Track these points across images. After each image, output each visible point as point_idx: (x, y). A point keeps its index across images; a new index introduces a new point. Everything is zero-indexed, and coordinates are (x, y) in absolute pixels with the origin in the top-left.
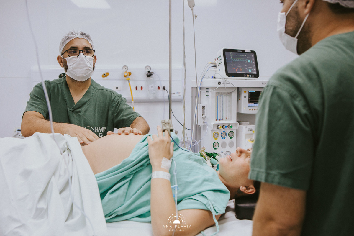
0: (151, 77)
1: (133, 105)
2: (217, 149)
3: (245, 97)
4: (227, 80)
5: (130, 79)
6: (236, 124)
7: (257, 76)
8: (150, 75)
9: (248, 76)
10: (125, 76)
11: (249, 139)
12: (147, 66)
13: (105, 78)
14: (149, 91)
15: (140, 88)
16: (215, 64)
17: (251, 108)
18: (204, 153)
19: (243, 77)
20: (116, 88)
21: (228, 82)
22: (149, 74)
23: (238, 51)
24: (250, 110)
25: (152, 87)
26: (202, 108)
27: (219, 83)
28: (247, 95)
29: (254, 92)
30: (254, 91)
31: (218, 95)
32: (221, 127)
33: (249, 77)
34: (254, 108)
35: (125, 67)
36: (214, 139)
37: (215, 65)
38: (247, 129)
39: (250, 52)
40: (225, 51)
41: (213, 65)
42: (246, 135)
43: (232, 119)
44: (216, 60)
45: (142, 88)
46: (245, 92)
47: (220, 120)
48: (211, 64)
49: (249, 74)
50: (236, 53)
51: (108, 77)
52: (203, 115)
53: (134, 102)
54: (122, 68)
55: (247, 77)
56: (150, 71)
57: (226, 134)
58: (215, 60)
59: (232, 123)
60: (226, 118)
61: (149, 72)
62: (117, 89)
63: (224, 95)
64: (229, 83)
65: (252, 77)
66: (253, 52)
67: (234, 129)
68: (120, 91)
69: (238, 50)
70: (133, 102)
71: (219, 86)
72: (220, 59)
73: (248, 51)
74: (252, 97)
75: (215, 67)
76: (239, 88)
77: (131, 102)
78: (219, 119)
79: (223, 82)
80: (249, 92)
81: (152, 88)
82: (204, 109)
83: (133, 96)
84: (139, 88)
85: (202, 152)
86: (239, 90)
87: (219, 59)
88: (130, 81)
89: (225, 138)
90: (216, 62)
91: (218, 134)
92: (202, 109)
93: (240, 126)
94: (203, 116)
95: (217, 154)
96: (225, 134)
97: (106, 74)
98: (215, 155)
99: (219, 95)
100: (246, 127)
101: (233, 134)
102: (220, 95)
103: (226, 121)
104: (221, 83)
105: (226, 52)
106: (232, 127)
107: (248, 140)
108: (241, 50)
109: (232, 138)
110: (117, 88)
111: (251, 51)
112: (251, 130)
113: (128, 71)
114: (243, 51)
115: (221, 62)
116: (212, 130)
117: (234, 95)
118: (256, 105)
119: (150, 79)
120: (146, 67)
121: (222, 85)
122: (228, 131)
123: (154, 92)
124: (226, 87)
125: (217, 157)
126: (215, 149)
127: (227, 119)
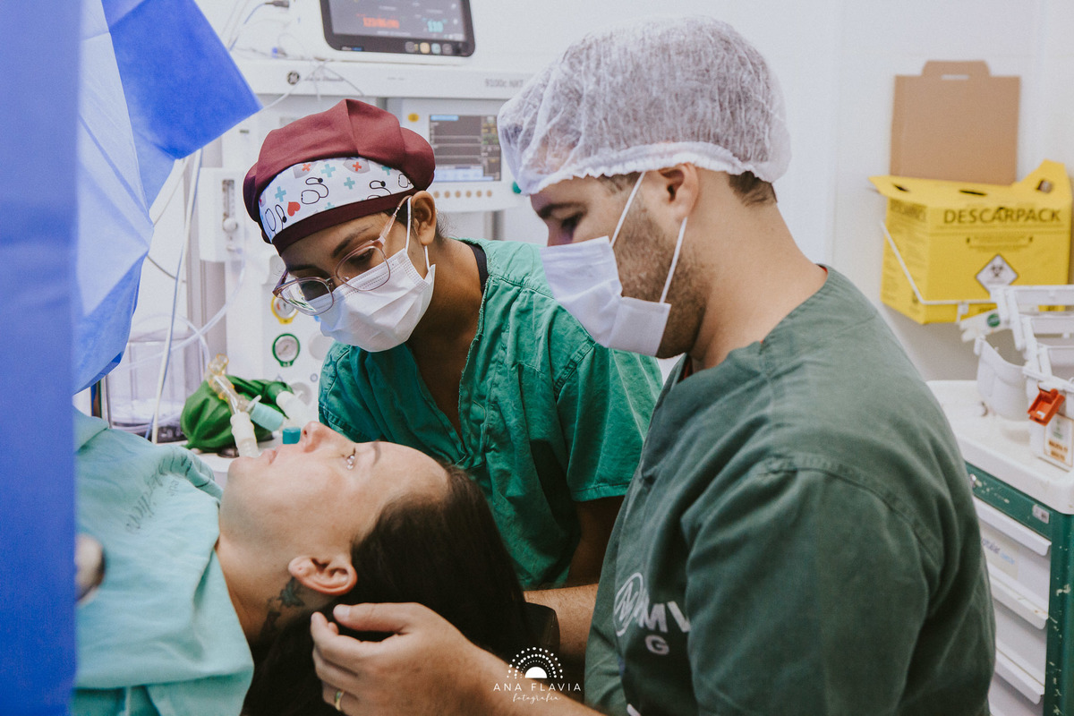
2: (292, 363)
4: (329, 65)
7: (463, 48)
9: (425, 47)
17: (442, 188)
18: (226, 384)
19: (406, 52)
21: (331, 76)
26: (220, 186)
27: (293, 78)
29: (455, 118)
30: (451, 113)
33: (431, 53)
34: (463, 189)
36: (276, 321)
46: (415, 118)
49: (430, 42)
52: (226, 216)
55: (419, 52)
64: (337, 77)
65: (442, 54)
71: (288, 89)
74: (446, 141)
75: (282, 4)
76: (389, 101)
79: (309, 74)
80: (431, 121)
82: (230, 190)
85: (216, 378)
92: (224, 190)
94: (229, 222)
95: (284, 385)
98: (273, 390)
104: (302, 79)
116: (264, 281)
118: (464, 176)
121: (302, 88)
124: (323, 96)
125: (282, 398)
126: (282, 363)
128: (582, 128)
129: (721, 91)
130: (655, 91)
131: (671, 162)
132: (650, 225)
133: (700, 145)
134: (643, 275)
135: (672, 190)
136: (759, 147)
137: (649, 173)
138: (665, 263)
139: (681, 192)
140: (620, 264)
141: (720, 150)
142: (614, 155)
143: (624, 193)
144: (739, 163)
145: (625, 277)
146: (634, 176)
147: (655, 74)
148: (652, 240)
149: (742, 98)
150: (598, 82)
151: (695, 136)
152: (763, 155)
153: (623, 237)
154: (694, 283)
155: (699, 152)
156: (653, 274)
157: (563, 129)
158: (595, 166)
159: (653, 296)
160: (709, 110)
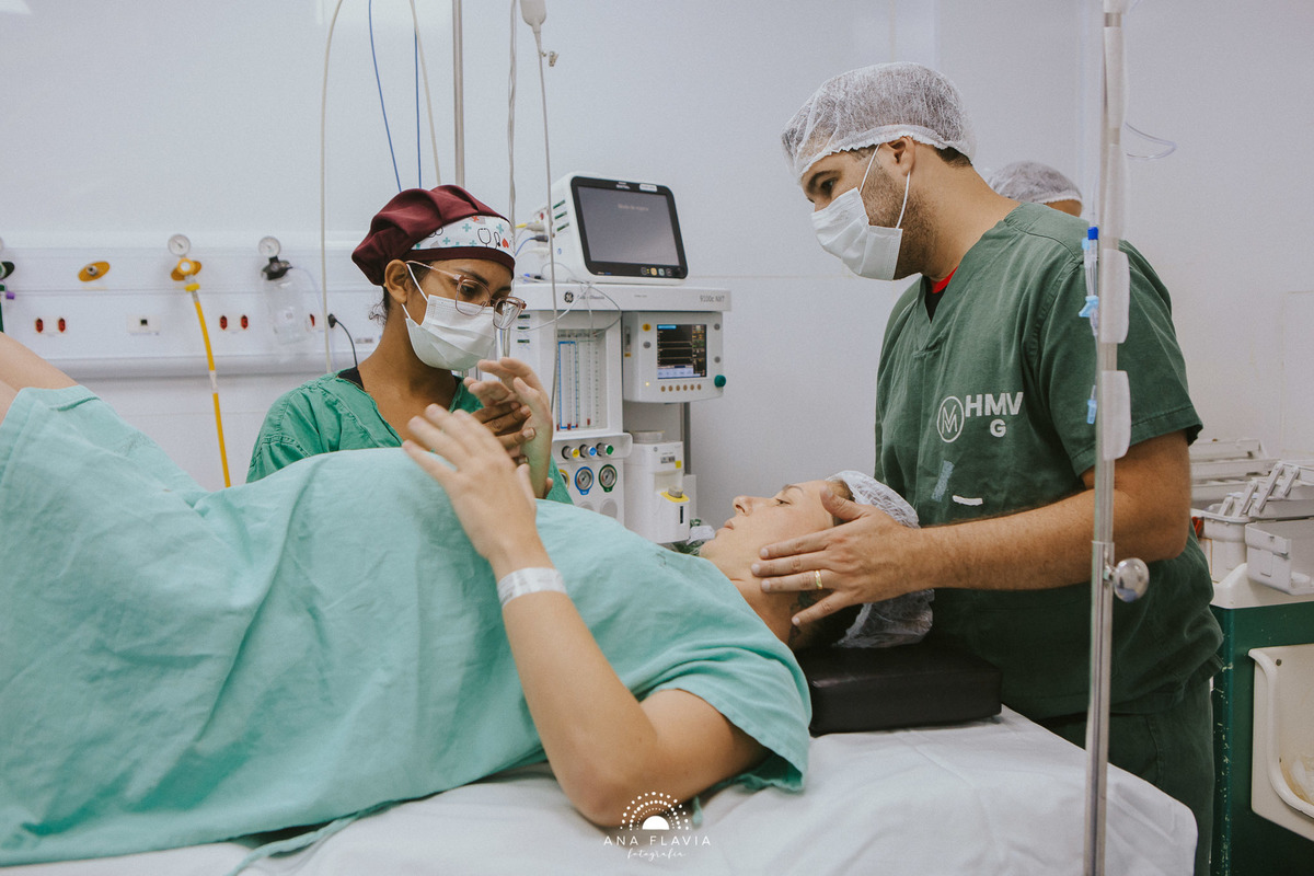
0: (285, 278)
1: (215, 386)
3: (647, 345)
4: (592, 286)
5: (198, 287)
6: (622, 440)
7: (679, 272)
8: (276, 271)
9: (654, 271)
10: (177, 275)
11: (666, 491)
12: (267, 239)
13: (94, 283)
14: (276, 331)
15: (239, 323)
16: (542, 230)
17: (667, 383)
19: (640, 275)
20: (139, 323)
21: (596, 295)
22: (275, 268)
23: (618, 186)
24: (663, 389)
25: (290, 316)
27: (569, 297)
28: (653, 337)
29: (674, 327)
30: (671, 323)
31: (562, 339)
32: (575, 453)
33: (658, 276)
34: (674, 383)
35: (178, 240)
37: (539, 234)
38: (660, 455)
39: (655, 190)
40: (577, 183)
41: (533, 235)
42: (657, 475)
43: (609, 423)
44: (542, 216)
45: (245, 322)
46: (647, 328)
47: (569, 427)
48: (528, 229)
49: (657, 267)
50: (612, 192)
51: (106, 278)
53: (219, 376)
54: (166, 246)
55: (650, 275)
56: (279, 259)
57: (591, 477)
58: (538, 216)
59: (610, 437)
60: (589, 422)
61: (274, 260)
62: (145, 327)
63: (579, 339)
64: (602, 296)
65: (666, 276)
66: (664, 192)
67: (616, 459)
68: (157, 334)
69: (617, 182)
70: (213, 374)
71: (568, 307)
72: (559, 214)
73: (648, 189)
74: (669, 345)
75: (541, 239)
77: (208, 376)
78: (564, 424)
79: (581, 294)
80: (659, 330)
81: (291, 321)
83: (215, 353)
84: (234, 323)
86: (627, 322)
87: (555, 213)
88: (201, 297)
89: (588, 490)
90: (546, 223)
91: (565, 479)
93: (637, 445)
96: (587, 478)
97: (94, 267)
99: (564, 337)
100: (656, 449)
101: (614, 475)
102: (567, 339)
103: (587, 431)
104: (575, 298)
105: (580, 189)
106: (610, 449)
107: (662, 493)
108: (628, 184)
109: (611, 489)
110: (144, 322)
111: (658, 187)
112: (672, 459)
113: (192, 257)
114: (634, 187)
115: (568, 225)
117: (613, 339)
118: (681, 373)
119: (283, 285)
120: (262, 241)
121: (577, 305)
122: (596, 465)
123: (297, 335)
124: (592, 311)
127: (592, 424)
128: (838, 120)
129: (926, 96)
130: (884, 95)
131: (896, 137)
132: (885, 177)
133: (917, 127)
134: (883, 210)
135: (898, 156)
136: (954, 131)
137: (881, 146)
138: (898, 201)
139: (904, 156)
140: (866, 204)
141: (929, 130)
142: (859, 135)
143: (866, 159)
144: (941, 139)
145: (870, 212)
146: (873, 147)
147: (884, 86)
148: (888, 187)
149: (942, 101)
150: (847, 94)
151: (911, 121)
152: (957, 136)
153: (867, 187)
154: (920, 214)
155: (915, 131)
156: (890, 210)
157: (824, 125)
158: (846, 145)
159: (892, 224)
160: (920, 106)
